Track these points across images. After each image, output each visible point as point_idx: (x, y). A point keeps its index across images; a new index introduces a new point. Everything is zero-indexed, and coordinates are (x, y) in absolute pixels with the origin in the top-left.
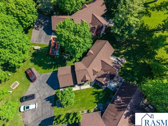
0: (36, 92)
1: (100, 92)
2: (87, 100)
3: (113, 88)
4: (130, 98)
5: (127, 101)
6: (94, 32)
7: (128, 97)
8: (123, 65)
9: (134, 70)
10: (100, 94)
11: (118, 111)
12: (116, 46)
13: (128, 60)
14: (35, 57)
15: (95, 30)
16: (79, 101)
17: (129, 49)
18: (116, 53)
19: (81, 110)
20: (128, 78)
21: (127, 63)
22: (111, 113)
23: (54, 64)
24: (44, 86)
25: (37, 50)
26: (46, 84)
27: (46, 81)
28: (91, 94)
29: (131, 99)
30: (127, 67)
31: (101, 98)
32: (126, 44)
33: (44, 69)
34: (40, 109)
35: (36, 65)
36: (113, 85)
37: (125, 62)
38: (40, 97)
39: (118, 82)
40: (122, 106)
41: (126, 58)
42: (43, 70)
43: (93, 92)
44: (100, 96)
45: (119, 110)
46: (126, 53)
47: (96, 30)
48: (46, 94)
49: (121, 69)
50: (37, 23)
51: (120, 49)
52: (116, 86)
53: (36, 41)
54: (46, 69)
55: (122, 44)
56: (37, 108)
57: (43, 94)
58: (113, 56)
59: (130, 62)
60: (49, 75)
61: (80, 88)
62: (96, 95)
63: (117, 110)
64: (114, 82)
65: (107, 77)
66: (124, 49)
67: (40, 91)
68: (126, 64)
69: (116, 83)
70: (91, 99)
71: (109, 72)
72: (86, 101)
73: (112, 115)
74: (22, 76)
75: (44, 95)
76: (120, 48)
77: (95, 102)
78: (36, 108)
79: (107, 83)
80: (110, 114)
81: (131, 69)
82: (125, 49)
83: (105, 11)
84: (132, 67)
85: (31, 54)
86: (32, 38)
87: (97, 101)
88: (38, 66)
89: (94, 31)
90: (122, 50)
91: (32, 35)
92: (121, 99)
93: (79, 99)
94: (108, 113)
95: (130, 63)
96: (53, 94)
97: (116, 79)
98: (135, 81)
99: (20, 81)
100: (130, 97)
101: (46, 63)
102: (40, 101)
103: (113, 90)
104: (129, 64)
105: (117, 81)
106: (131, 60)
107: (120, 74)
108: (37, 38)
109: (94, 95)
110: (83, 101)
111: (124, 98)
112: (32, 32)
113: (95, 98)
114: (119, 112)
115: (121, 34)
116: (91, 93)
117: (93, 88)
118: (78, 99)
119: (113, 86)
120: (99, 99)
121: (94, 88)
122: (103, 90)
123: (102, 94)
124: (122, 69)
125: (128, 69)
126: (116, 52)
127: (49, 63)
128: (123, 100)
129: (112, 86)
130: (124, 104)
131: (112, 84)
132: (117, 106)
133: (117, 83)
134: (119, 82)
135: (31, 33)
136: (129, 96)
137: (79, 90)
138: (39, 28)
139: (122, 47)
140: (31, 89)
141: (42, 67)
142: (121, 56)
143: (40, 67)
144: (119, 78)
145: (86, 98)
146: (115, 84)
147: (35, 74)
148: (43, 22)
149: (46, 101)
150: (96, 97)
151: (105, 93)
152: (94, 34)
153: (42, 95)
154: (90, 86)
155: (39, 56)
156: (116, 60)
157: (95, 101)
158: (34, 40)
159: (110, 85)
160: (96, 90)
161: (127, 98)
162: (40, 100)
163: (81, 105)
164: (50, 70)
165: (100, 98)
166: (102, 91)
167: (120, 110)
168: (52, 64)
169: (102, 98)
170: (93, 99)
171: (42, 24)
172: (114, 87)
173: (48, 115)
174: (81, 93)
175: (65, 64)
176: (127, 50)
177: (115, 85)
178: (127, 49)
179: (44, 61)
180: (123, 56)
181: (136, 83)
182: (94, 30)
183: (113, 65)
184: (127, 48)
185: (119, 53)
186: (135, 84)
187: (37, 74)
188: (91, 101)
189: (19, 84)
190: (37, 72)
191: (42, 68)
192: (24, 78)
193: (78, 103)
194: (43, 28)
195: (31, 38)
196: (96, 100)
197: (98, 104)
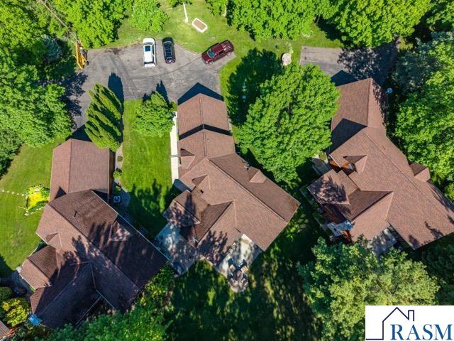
0: (179, 64)
1: (158, 203)
2: (145, 169)
3: (162, 238)
4: (117, 260)
5: (110, 251)
6: (329, 196)
7: (121, 257)
8: (226, 280)
9: (205, 311)
10: (152, 203)
11: (93, 226)
12: (288, 269)
13: (240, 298)
14: (262, 58)
15: (333, 200)
16: (146, 151)
17: (275, 311)
18: (264, 266)
19: (125, 155)
20: (184, 287)
21: (230, 294)
22: (95, 210)
23: (240, 99)
24: (191, 79)
25: (281, 61)
26: (194, 84)
27: (202, 82)
28: (155, 180)
29: (114, 263)
30: (217, 291)
31: (141, 204)
32: (296, 304)
33: (230, 78)
34: (143, 74)
35: (241, 60)
36: (170, 238)
37: (234, 290)
38: (168, 73)
39: (177, 255)
40: (102, 238)
41: (246, 293)
42: (229, 75)
43: (161, 186)
44: (148, 201)
45: (95, 228)
46: (263, 299)
47: (334, 203)
48: (173, 84)
49: (212, 272)
50: (362, 58)
51: (278, 281)
52: (167, 249)
53: (306, 58)
54: (230, 81)
55: (293, 292)
56: (146, 66)
57: (173, 77)
58: (254, 255)
59: (230, 305)
60: (216, 89)
61: (175, 156)
62: (152, 193)
63: (98, 223)
64: (177, 245)
65: (187, 218)
66: (276, 293)
67: (181, 71)
68: (226, 289)
69: (174, 250)
70: (145, 179)
71: (199, 222)
72: (141, 168)
73: (89, 211)
74: (217, 37)
75: (171, 80)
76: (281, 281)
77: (134, 187)
78: (146, 63)
79: (172, 216)
80: (93, 208)
81: (210, 303)
82: (276, 299)
83: (410, 241)
84: (216, 309)
85: (271, 50)
86: (315, 48)
87: (136, 194)
88: (240, 66)
89: (330, 199)
90: (272, 288)
91: (323, 48)
92: (120, 241)
93: (149, 153)
94: (98, 205)
95: (228, 303)
96: (171, 96)
97: (184, 251)
98: (172, 308)
99: (207, 34)
100: (120, 261)
101: (246, 80)
102: (158, 73)
103: (158, 236)
104: (227, 300)
105: (180, 253)
106: (237, 311)
107: (197, 266)
108: (315, 60)
109: (151, 187)
110: (144, 161)
111: (121, 248)
112: (334, 47)
113: (144, 189)
114: (90, 226)
115: (317, 277)
116: (157, 180)
117: (170, 187)
118: (150, 150)
119: (167, 239)
120: (140, 197)
121: (169, 190)
122: (161, 211)
123: (151, 207)
124: (212, 275)
125: (211, 294)
126: (267, 267)
127: (244, 87)
128: (115, 245)
129: (167, 237)
130: (105, 242)
131: (174, 238)
132: (106, 227)
133: (175, 254)
134: (176, 258)
135: (330, 47)
136: (123, 261)
137: (170, 153)
138: (345, 62)
139: (283, 287)
140: (188, 55)
141: (235, 73)
142: (253, 278)
143: (236, 69)
144: (186, 261)
145: (148, 167)
146: (172, 247)
147: (220, 61)
148: (367, 71)
149: (158, 85)
150: (146, 191)
151: (154, 215)
152: (321, 199)
153: (171, 76)
154: (176, 180)
155: (265, 66)
156: (241, 262)
157: (139, 187)
158: (308, 52)
159: (171, 233)
160: (163, 192)
161: (119, 255)
162: (163, 72)
163: (135, 155)
164: (227, 89)
165: (143, 201)
166: (159, 209)
167: (95, 230)
168: (240, 94)
169: (143, 205)
170: (144, 183)
171: (358, 68)
172: (166, 243)
173: (128, 90)
174: (163, 157)
175: (238, 122)
176: (272, 303)
177: (169, 247)
178: (277, 304)
179: (252, 76)
180: (254, 285)
181: (166, 308)
182: (334, 196)
183: (217, 236)
184: (280, 305)
185: (262, 275)
186: (164, 306)
187: (220, 64)
188: (140, 179)
189: (200, 33)
190: (225, 63)
191: (233, 74)
192: (214, 40)
193: (140, 148)
194: (346, 70)
195: (315, 46)
196: (139, 191)
197: (129, 195)
